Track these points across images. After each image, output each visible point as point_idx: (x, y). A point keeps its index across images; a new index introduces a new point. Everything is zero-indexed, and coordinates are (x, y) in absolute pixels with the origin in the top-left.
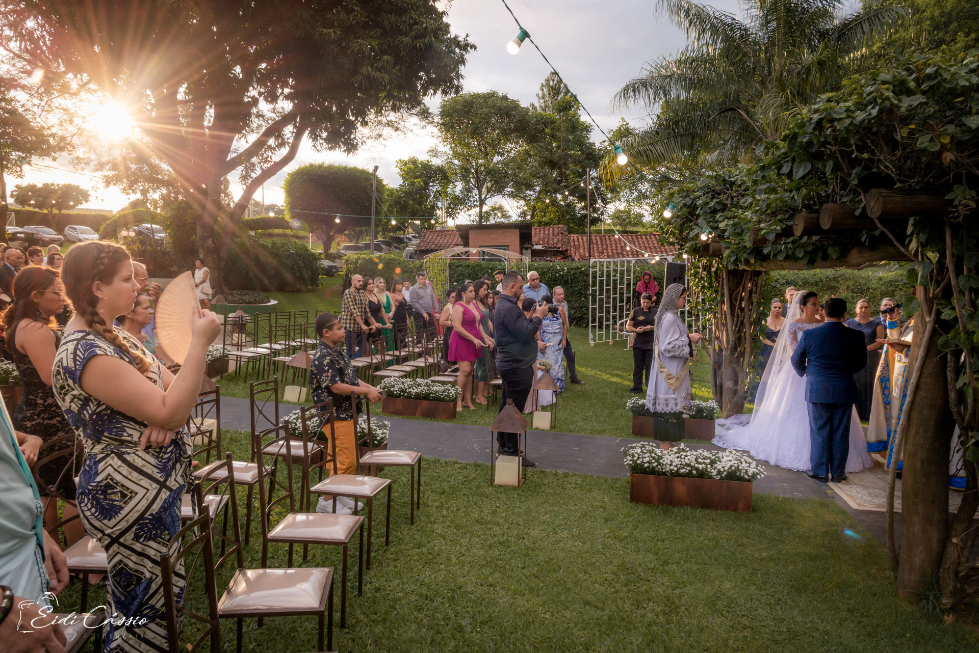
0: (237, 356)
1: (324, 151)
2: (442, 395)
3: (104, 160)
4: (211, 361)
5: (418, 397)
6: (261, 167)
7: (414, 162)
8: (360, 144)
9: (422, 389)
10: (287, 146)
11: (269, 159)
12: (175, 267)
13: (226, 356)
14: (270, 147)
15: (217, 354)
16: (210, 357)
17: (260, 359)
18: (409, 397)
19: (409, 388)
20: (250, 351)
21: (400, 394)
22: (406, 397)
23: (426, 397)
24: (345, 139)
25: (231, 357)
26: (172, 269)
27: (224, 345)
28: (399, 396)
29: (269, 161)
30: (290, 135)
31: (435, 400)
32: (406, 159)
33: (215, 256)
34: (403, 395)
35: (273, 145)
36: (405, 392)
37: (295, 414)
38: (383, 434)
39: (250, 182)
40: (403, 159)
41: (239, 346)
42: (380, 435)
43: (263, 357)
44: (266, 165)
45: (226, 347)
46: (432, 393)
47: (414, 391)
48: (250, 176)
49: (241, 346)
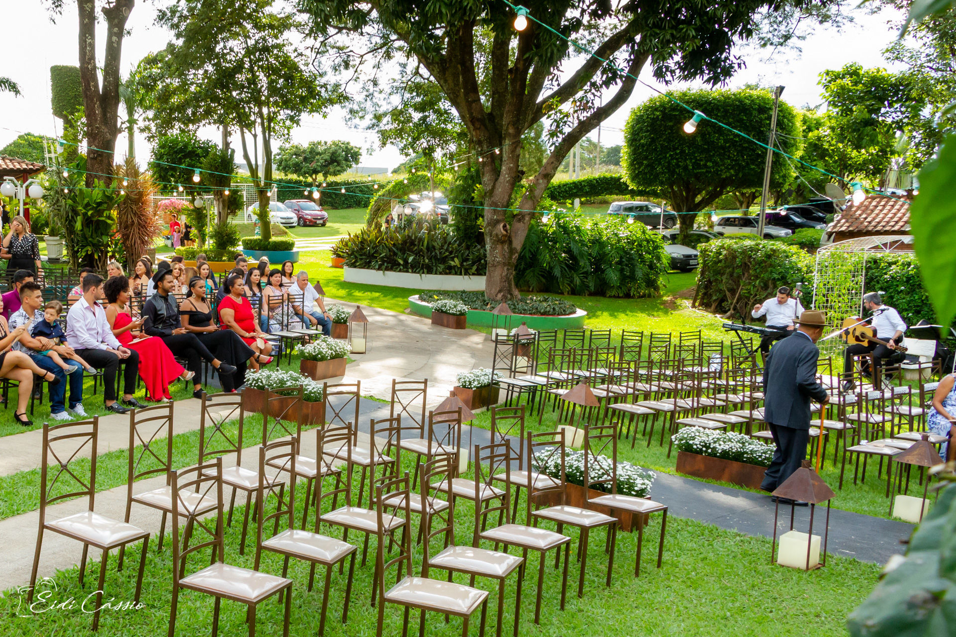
0: (509, 385)
1: (676, 81)
2: (760, 456)
3: (381, 111)
4: (478, 388)
5: (725, 454)
6: (578, 117)
7: (853, 73)
8: (736, 66)
9: (735, 446)
10: (618, 81)
11: (590, 104)
12: (456, 259)
13: (495, 384)
14: (593, 85)
15: (485, 380)
16: (476, 383)
17: (536, 390)
18: (714, 454)
19: (715, 442)
20: (525, 380)
21: (701, 449)
22: (709, 454)
23: (738, 457)
24: (711, 60)
25: (502, 385)
26: (452, 263)
27: (494, 369)
28: (700, 452)
29: (590, 108)
30: (625, 64)
31: (750, 463)
32: (839, 68)
33: (506, 247)
34: (706, 452)
35: (599, 82)
36: (708, 447)
37: (548, 451)
38: (644, 484)
39: (560, 140)
40: (830, 69)
41: (513, 372)
42: (639, 486)
43: (539, 388)
44: (585, 114)
45: (495, 372)
46: (746, 453)
47: (721, 447)
48: (561, 132)
49: (515, 372)
